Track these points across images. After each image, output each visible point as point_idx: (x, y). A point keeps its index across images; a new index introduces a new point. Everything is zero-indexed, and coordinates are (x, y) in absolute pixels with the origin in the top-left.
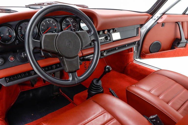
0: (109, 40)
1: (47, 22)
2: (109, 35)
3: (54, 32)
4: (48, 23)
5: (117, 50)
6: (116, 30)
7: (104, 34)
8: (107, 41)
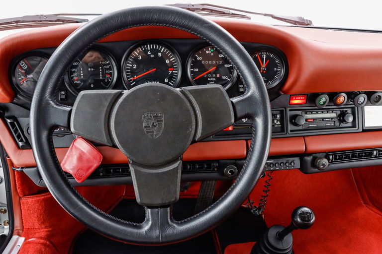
0: (350, 125)
1: (149, 53)
2: (353, 108)
3: (166, 80)
4: (152, 56)
5: (376, 157)
6: (380, 97)
7: (335, 105)
8: (343, 125)
